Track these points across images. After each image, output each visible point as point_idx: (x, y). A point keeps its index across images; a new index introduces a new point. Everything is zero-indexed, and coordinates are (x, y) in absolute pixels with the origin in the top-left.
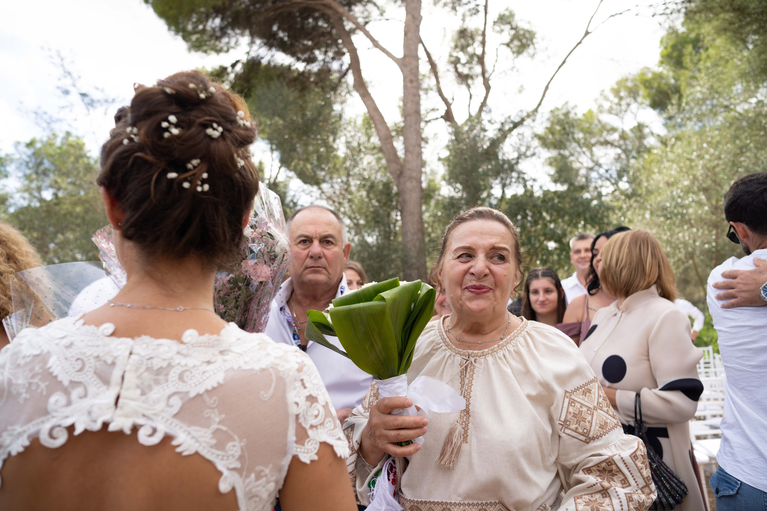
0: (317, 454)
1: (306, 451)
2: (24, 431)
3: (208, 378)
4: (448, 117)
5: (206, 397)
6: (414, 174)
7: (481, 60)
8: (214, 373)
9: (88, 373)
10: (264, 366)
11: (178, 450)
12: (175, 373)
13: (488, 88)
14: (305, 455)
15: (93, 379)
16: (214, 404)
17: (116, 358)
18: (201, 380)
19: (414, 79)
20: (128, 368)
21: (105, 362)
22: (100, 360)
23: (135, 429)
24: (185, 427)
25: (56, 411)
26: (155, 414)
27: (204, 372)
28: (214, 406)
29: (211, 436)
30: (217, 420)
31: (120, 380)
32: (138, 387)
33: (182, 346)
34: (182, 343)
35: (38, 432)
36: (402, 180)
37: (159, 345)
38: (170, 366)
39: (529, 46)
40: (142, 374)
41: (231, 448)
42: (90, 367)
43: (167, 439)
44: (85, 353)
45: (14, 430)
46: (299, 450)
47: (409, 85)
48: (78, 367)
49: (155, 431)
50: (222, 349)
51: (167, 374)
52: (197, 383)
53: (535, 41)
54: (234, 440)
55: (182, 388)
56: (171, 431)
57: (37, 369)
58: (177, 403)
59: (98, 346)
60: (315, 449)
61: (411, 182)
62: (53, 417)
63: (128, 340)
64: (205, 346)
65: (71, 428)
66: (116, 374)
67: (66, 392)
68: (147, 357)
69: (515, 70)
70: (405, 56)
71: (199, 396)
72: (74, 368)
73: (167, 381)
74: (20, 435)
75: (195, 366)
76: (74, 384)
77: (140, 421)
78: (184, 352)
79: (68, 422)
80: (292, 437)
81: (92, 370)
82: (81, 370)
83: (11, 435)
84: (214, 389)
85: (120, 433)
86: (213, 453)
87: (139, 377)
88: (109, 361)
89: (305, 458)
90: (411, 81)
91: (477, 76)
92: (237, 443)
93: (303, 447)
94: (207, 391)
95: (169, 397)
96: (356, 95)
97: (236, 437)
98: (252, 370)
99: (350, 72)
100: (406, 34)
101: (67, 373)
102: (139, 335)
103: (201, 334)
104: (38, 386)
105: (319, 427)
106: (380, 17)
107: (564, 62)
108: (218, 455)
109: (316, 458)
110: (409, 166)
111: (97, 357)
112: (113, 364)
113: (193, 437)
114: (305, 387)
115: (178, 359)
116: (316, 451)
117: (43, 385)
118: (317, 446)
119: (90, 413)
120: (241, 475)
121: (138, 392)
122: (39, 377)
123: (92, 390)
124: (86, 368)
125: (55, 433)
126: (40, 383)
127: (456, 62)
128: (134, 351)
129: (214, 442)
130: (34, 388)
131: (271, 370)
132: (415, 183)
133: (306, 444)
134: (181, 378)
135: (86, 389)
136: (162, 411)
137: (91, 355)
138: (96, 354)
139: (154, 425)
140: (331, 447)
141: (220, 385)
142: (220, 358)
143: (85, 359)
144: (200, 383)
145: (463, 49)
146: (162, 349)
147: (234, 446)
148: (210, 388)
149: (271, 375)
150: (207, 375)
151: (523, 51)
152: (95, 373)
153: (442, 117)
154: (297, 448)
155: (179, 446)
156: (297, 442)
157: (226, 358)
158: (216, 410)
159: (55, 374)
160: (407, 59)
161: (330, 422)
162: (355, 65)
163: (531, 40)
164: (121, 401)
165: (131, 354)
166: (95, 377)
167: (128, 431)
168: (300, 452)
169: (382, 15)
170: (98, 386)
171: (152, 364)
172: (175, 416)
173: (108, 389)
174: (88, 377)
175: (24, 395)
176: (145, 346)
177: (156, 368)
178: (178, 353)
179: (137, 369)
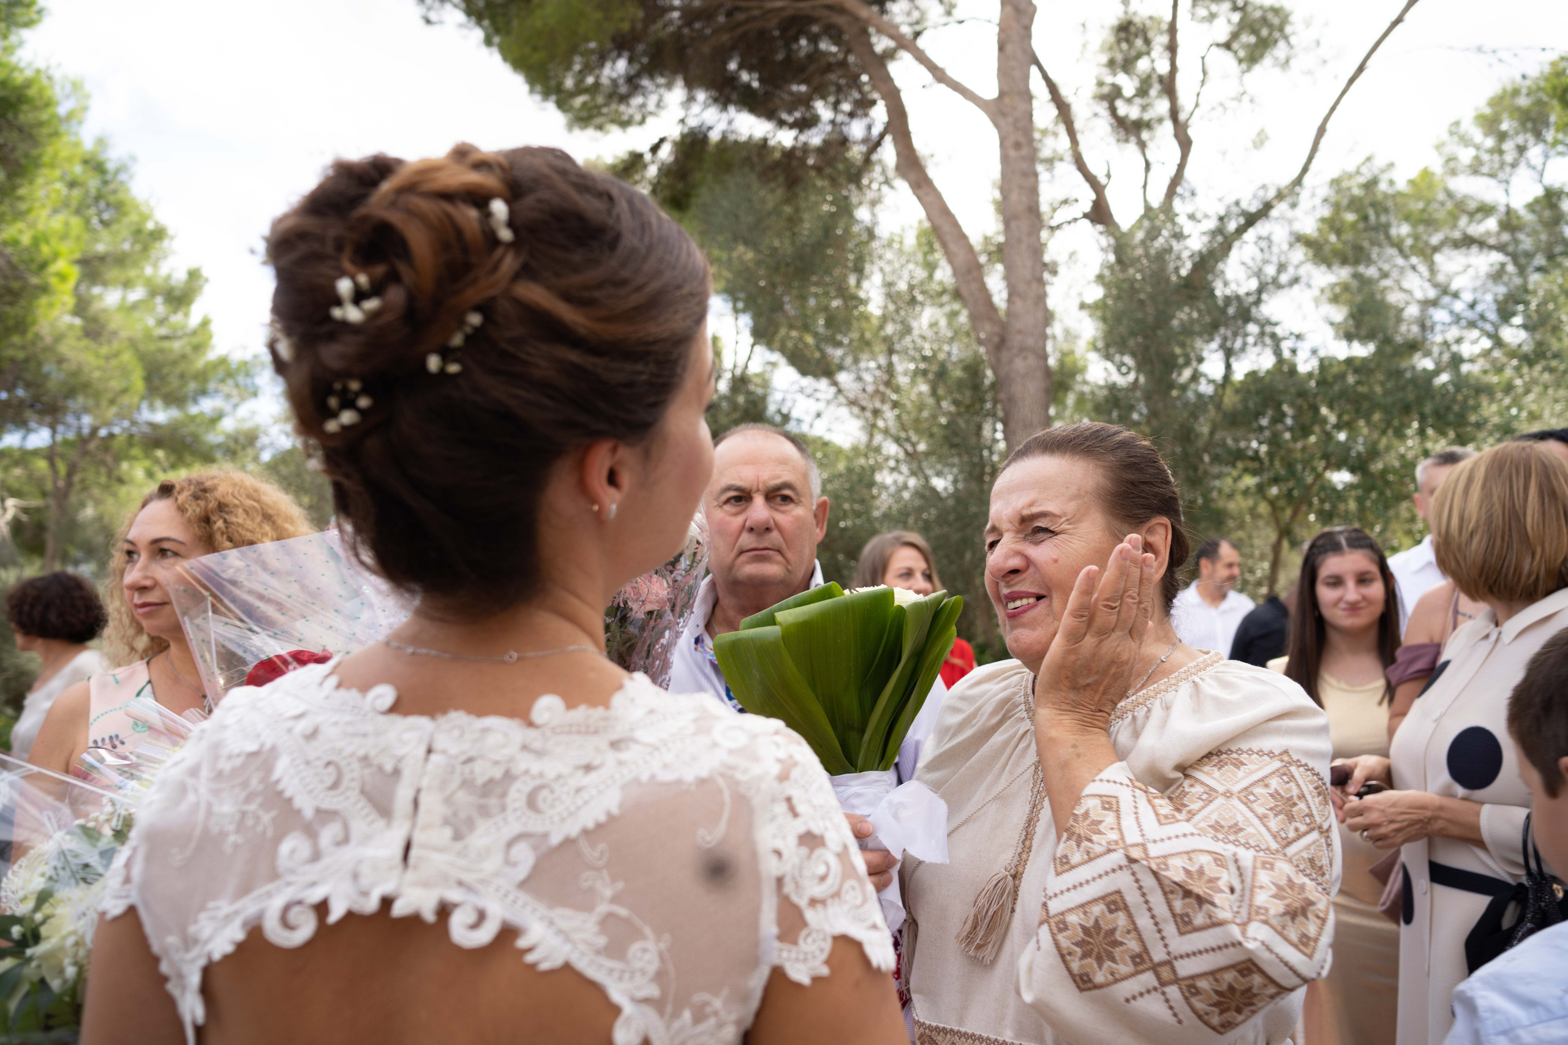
0: (827, 962)
1: (801, 956)
2: (236, 913)
3: (586, 803)
4: (1099, 214)
5: (584, 846)
6: (1030, 341)
7: (1168, 86)
8: (600, 792)
9: (349, 793)
10: (704, 774)
11: (530, 958)
12: (519, 791)
13: (1185, 144)
14: (800, 966)
15: (360, 805)
16: (600, 858)
17: (400, 759)
18: (572, 808)
19: (1022, 139)
20: (425, 783)
21: (380, 768)
22: (369, 765)
23: (444, 911)
24: (543, 910)
25: (292, 871)
26: (482, 881)
27: (578, 790)
28: (601, 863)
29: (595, 929)
30: (608, 893)
31: (409, 807)
32: (446, 822)
33: (532, 733)
34: (531, 724)
35: (260, 916)
36: (1005, 355)
37: (486, 731)
38: (509, 776)
39: (1276, 41)
40: (452, 794)
41: (639, 954)
42: (353, 780)
43: (508, 933)
44: (341, 751)
45: (218, 908)
46: (785, 954)
47: (1012, 153)
48: (330, 781)
49: (482, 916)
50: (614, 737)
51: (504, 795)
52: (565, 814)
53: (1288, 29)
54: (643, 937)
55: (536, 825)
56: (516, 918)
57: (255, 783)
58: (525, 857)
59: (365, 735)
60: (822, 950)
61: (1025, 358)
62: (289, 884)
63: (423, 723)
64: (579, 732)
65: (322, 908)
66: (403, 795)
67: (311, 832)
68: (463, 758)
69: (1246, 98)
70: (1002, 94)
71: (568, 842)
72: (321, 781)
73: (503, 808)
74: (228, 918)
75: (559, 777)
76: (325, 815)
77: (453, 895)
78: (537, 745)
79: (316, 895)
80: (769, 925)
81: (356, 785)
82: (335, 786)
83: (212, 918)
84: (599, 826)
85: (414, 920)
86: (601, 966)
87: (448, 801)
88: (389, 767)
89: (800, 973)
90: (1017, 146)
91: (1160, 120)
92: (650, 945)
93: (793, 948)
94: (585, 832)
95: (510, 844)
96: (902, 186)
97: (647, 930)
98: (679, 782)
99: (888, 139)
100: (1001, 48)
101: (310, 792)
102: (444, 711)
103: (570, 705)
104: (258, 819)
105: (829, 902)
106: (945, 19)
107: (1361, 69)
108: (611, 971)
109: (825, 971)
110: (1018, 325)
111: (365, 759)
112: (397, 772)
113: (560, 932)
114: (795, 815)
115: (524, 762)
116: (824, 956)
117: (266, 818)
118: (828, 946)
119: (355, 876)
120: (661, 1013)
121: (448, 832)
122: (259, 800)
123: (358, 827)
124: (345, 783)
125: (293, 915)
126: (261, 813)
127: (1111, 96)
128: (437, 746)
129: (602, 941)
130: (250, 822)
131: (721, 782)
132: (1032, 360)
133: (801, 941)
134: (532, 802)
135: (346, 827)
136: (497, 874)
137: (352, 755)
138: (361, 753)
139: (481, 903)
140: (857, 945)
141: (611, 818)
142: (611, 756)
143: (343, 763)
144: (571, 814)
145: (1127, 65)
146: (493, 739)
147: (645, 950)
148: (590, 825)
149: (720, 791)
150: (585, 795)
151: (1262, 56)
152: (363, 792)
153: (1086, 216)
154: (781, 950)
155: (530, 950)
156: (781, 938)
157: (624, 756)
158: (605, 873)
159: (288, 794)
160: (1007, 100)
161: (853, 888)
162: (898, 124)
163: (1281, 29)
164: (414, 853)
165: (429, 751)
166: (363, 802)
167: (429, 916)
168: (789, 959)
169: (949, 13)
170: (370, 819)
171: (472, 772)
172: (523, 885)
173: (389, 825)
174: (349, 801)
175: (232, 838)
176: (456, 733)
177: (480, 781)
178: (525, 748)
179: (444, 784)
